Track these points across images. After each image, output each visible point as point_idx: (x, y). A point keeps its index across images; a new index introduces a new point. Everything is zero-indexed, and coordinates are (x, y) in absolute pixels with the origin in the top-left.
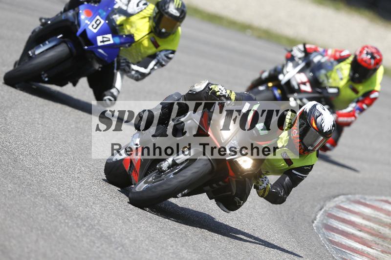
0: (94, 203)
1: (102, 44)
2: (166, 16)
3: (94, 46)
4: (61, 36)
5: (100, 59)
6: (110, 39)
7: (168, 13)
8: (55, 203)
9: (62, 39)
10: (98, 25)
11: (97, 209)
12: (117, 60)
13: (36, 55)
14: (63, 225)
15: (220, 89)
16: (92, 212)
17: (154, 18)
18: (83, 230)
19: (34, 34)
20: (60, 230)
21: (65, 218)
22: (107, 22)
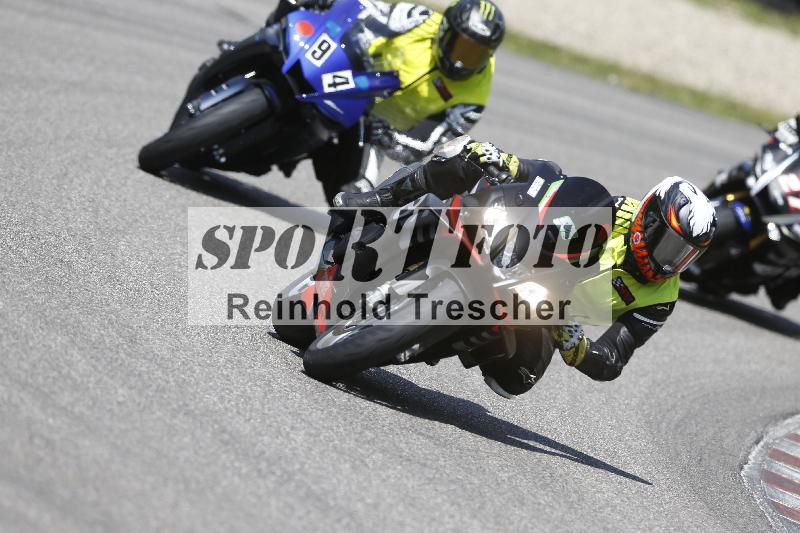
0: (292, 428)
1: (332, 90)
2: (465, 36)
3: (316, 94)
4: (252, 74)
5: (330, 121)
6: (348, 80)
7: (467, 30)
8: (213, 427)
9: (254, 81)
10: (324, 52)
11: (300, 439)
12: (365, 121)
13: (201, 112)
14: (229, 473)
15: (487, 151)
16: (290, 446)
17: (441, 40)
18: (271, 482)
19: (203, 71)
20: (224, 483)
21: (232, 457)
22: (343, 46)
